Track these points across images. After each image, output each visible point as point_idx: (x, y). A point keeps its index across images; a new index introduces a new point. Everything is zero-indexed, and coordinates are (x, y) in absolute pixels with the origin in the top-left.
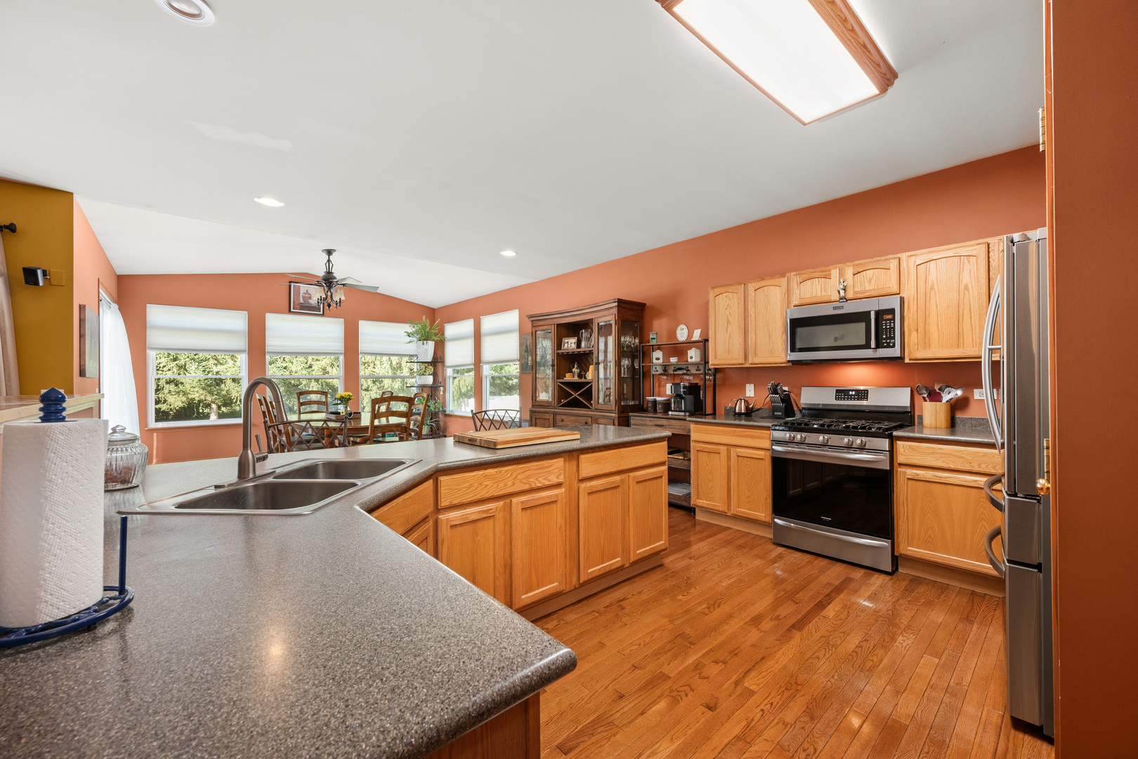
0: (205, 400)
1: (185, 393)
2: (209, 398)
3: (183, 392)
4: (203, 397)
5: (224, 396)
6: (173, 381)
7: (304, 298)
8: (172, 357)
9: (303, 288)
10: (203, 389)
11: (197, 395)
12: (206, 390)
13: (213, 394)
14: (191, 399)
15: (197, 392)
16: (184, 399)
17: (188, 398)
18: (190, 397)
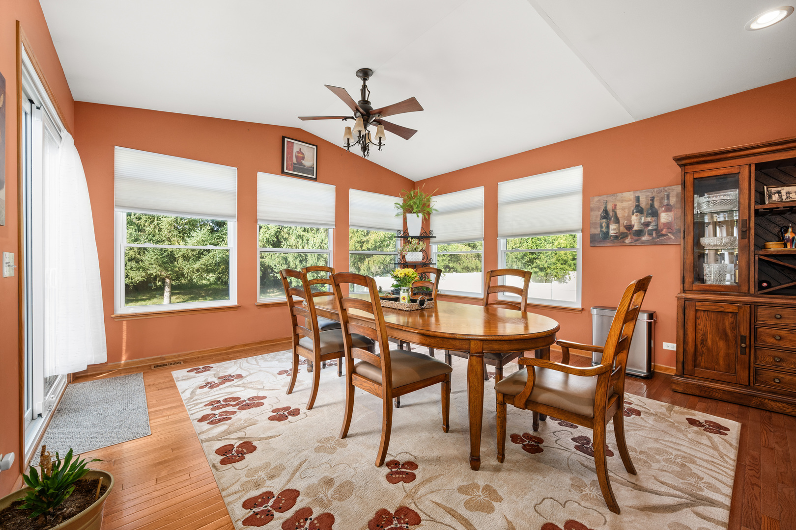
0: (161, 275)
1: (144, 269)
2: (164, 274)
3: (143, 268)
4: (158, 273)
5: (177, 272)
6: (134, 259)
7: (297, 157)
8: (133, 238)
9: (297, 146)
10: (160, 266)
11: (155, 271)
12: (162, 266)
13: (168, 270)
14: (149, 274)
15: (155, 268)
16: (143, 274)
17: (147, 273)
18: (149, 272)
